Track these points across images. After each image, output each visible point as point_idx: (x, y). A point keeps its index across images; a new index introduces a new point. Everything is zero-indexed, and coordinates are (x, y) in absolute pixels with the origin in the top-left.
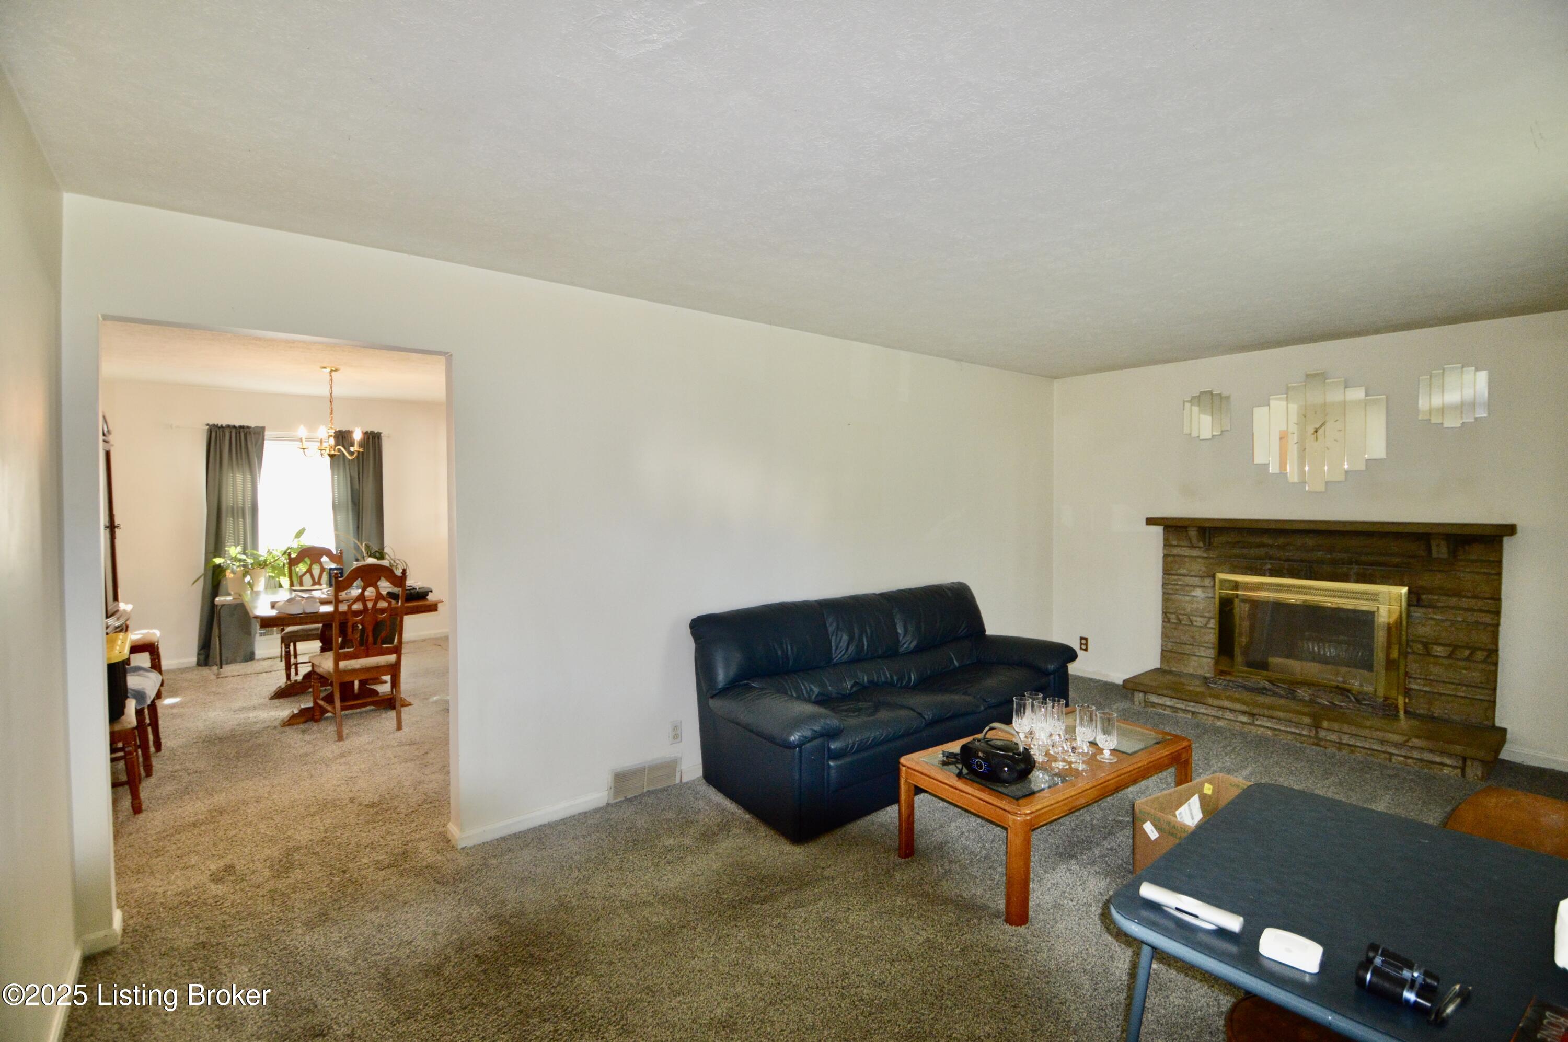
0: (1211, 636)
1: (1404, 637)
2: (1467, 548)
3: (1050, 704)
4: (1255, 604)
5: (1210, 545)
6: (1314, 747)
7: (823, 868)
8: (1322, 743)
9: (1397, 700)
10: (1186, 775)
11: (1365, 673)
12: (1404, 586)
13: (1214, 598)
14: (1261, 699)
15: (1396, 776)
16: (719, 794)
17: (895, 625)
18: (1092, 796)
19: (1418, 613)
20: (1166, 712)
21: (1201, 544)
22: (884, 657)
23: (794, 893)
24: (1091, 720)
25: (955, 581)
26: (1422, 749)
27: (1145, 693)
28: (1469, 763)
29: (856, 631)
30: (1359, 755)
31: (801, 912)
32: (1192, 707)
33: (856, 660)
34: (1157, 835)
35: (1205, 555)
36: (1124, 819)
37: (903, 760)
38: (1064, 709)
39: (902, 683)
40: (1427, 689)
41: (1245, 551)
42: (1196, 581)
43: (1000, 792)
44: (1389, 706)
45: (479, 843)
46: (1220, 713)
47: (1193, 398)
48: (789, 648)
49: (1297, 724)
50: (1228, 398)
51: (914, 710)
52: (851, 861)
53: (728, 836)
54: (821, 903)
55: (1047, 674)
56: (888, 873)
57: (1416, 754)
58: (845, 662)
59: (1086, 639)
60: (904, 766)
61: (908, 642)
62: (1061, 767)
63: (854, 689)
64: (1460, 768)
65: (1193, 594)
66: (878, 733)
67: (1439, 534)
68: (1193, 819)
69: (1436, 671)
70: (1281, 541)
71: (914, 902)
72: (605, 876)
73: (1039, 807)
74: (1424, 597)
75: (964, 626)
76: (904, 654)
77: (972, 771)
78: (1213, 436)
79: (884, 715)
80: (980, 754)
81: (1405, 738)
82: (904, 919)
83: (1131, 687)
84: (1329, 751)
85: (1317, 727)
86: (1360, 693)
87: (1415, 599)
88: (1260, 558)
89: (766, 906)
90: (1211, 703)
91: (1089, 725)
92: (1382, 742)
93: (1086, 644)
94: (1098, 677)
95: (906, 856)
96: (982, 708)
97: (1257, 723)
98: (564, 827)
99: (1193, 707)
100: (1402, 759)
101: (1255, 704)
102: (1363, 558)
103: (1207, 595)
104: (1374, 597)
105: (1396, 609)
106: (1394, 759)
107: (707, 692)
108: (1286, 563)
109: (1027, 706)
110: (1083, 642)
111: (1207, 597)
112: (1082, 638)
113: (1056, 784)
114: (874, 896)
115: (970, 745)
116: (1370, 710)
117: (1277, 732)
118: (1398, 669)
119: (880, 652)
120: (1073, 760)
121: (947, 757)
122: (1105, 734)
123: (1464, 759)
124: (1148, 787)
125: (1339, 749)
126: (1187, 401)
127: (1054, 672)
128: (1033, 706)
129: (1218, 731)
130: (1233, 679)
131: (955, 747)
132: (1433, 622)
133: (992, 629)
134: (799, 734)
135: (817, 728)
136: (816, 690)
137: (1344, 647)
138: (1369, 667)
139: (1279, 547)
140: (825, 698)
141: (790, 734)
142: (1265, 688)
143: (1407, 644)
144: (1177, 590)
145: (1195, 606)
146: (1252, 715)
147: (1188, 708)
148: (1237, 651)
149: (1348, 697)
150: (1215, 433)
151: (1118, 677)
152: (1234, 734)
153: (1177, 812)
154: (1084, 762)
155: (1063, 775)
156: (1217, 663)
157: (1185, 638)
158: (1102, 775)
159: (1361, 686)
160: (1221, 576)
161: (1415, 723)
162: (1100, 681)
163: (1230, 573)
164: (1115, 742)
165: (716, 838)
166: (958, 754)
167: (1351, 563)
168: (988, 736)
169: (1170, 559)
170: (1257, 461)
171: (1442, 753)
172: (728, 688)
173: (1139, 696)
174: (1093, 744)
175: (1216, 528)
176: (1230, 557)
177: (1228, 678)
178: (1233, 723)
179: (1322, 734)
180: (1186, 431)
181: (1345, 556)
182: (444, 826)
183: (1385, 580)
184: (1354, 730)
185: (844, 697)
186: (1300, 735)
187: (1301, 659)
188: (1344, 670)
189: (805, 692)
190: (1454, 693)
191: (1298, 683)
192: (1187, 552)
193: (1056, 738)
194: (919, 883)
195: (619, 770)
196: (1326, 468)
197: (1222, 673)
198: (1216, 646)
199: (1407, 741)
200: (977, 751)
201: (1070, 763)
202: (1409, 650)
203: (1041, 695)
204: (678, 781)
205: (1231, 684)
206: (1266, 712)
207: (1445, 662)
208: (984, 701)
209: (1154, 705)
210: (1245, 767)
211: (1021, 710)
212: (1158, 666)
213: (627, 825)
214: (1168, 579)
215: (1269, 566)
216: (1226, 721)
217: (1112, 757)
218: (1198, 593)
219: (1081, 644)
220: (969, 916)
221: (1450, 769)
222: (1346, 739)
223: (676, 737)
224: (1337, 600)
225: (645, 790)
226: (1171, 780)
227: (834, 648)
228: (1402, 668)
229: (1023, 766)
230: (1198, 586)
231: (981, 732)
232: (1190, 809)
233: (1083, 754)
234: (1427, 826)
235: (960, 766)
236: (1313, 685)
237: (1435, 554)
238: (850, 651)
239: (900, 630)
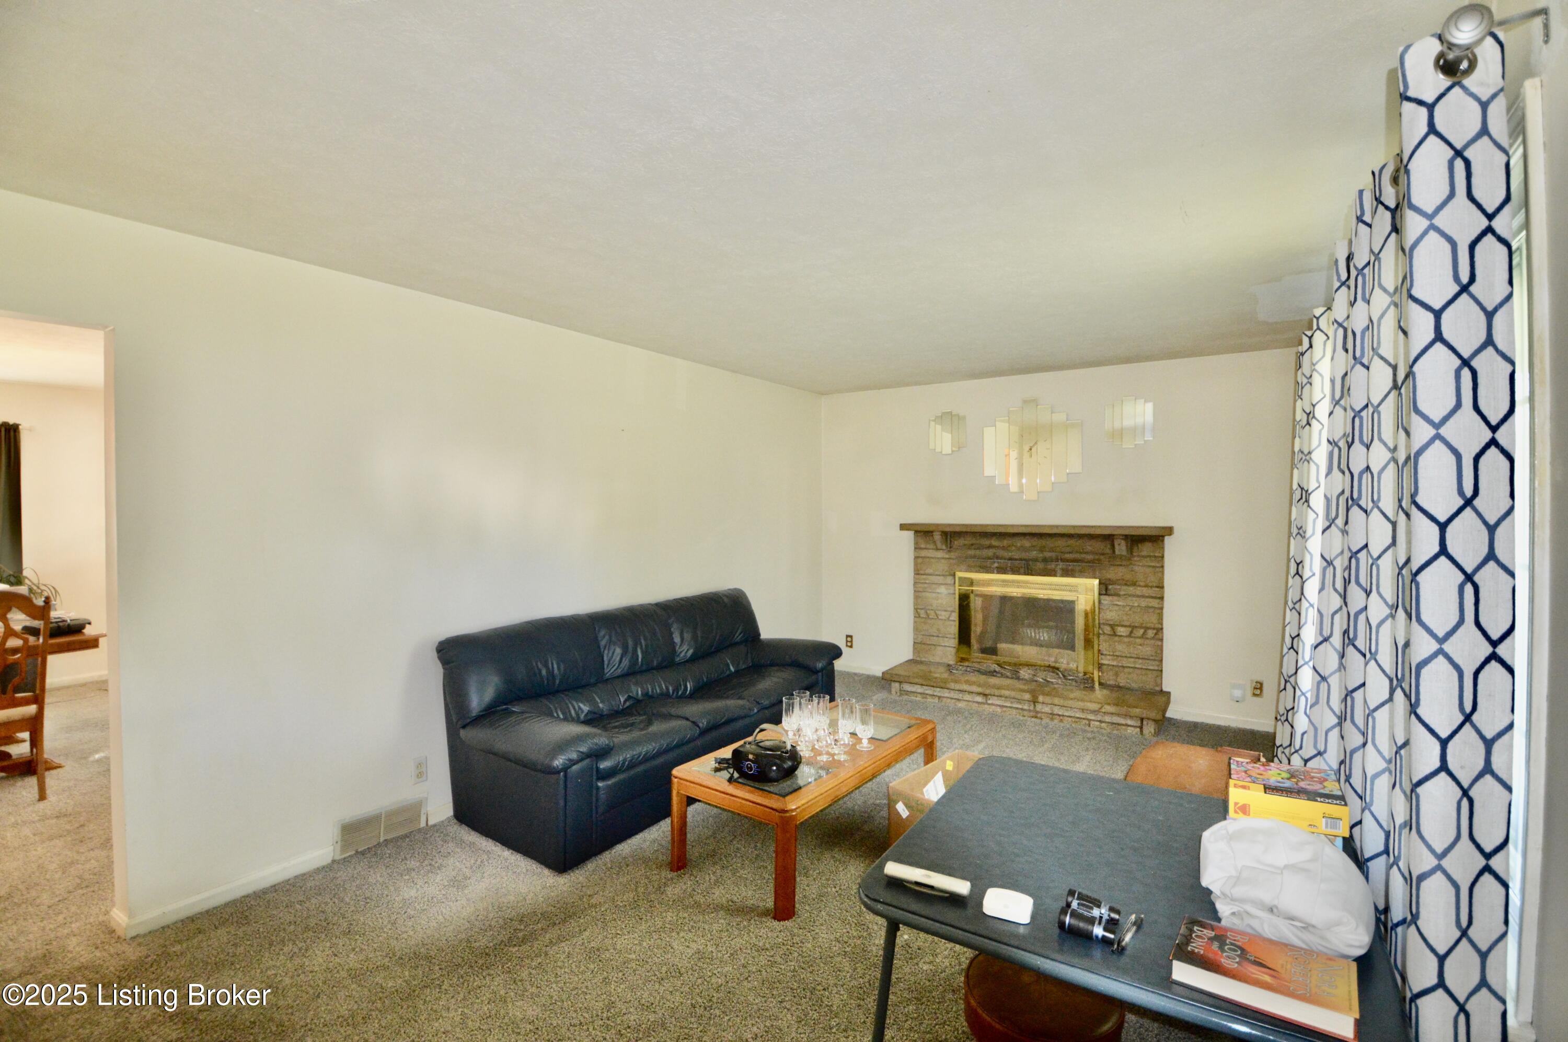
0: (953, 628)
1: (1097, 622)
2: (1140, 545)
3: (815, 700)
4: (987, 598)
5: (951, 547)
6: (1033, 719)
7: (589, 896)
8: (1039, 715)
9: (1093, 674)
10: (932, 754)
11: (1069, 652)
12: (1095, 578)
13: (955, 594)
14: (993, 681)
15: (1094, 738)
16: (473, 833)
17: (671, 634)
18: (852, 785)
19: (1106, 600)
20: (917, 699)
21: (944, 547)
22: (660, 668)
23: (557, 928)
24: (852, 712)
25: (731, 587)
26: (1112, 714)
27: (900, 682)
28: (1145, 722)
29: (631, 643)
30: (1067, 722)
31: (566, 947)
32: (938, 692)
33: (632, 673)
34: (908, 813)
35: (947, 556)
36: (881, 801)
37: (676, 771)
38: (828, 704)
39: (678, 693)
40: (1115, 663)
41: (978, 552)
42: (940, 579)
43: (770, 792)
44: (1087, 679)
45: (157, 927)
46: (960, 696)
47: (937, 417)
48: (555, 666)
49: (1019, 701)
50: (964, 418)
51: (687, 719)
52: (621, 883)
53: (483, 877)
54: (587, 933)
55: (816, 672)
56: (660, 890)
57: (1108, 719)
58: (618, 677)
59: (851, 637)
60: (676, 778)
61: (685, 651)
62: (825, 760)
63: (628, 704)
64: (1139, 727)
65: (938, 591)
66: (650, 747)
67: (1120, 535)
68: (937, 794)
69: (1121, 648)
70: (1005, 542)
71: (686, 915)
72: (328, 944)
73: (803, 802)
74: (1110, 587)
75: (739, 631)
76: (679, 664)
77: (743, 774)
78: (952, 451)
79: (657, 727)
80: (751, 757)
81: (1099, 706)
82: (673, 934)
83: (888, 679)
84: (1044, 722)
85: (1035, 702)
86: (1066, 670)
87: (1105, 588)
88: (989, 558)
89: (526, 947)
90: (953, 687)
91: (849, 718)
92: (1083, 710)
93: (851, 642)
94: (861, 672)
95: (679, 869)
96: (756, 711)
97: (989, 702)
98: (274, 894)
99: (940, 692)
100: (1098, 723)
101: (986, 685)
102: (1068, 556)
103: (949, 591)
104: (1073, 589)
105: (1090, 597)
106: (1092, 723)
107: (457, 722)
108: (1010, 562)
109: (795, 706)
110: (849, 639)
111: (949, 594)
112: (847, 636)
113: (820, 777)
114: (644, 917)
115: (741, 749)
116: (1074, 683)
117: (1004, 709)
118: (1093, 647)
119: (655, 663)
120: (837, 752)
121: (719, 763)
122: (863, 724)
123: (1142, 720)
124: (902, 769)
125: (1052, 719)
126: (933, 421)
127: (822, 670)
128: (800, 704)
129: (959, 711)
130: (970, 665)
131: (726, 752)
132: (1116, 608)
133: (766, 633)
134: (563, 757)
135: (584, 749)
136: (586, 708)
137: (1054, 631)
138: (1073, 648)
139: (1004, 548)
140: (595, 716)
141: (554, 757)
142: (995, 671)
143: (1099, 627)
144: (926, 588)
145: (940, 601)
146: (985, 695)
147: (935, 694)
148: (973, 641)
149: (1057, 674)
150: (954, 449)
151: (877, 669)
152: (971, 714)
153: (925, 790)
154: (845, 753)
155: (826, 768)
156: (958, 651)
157: (933, 631)
158: (862, 763)
159: (1068, 664)
160: (959, 574)
161: (1105, 692)
162: (863, 674)
163: (966, 571)
164: (872, 730)
165: (468, 881)
166: (729, 759)
167: (1057, 560)
168: (758, 738)
169: (920, 560)
170: (986, 474)
171: (1126, 716)
172: (482, 716)
173: (896, 686)
174: (853, 734)
175: (955, 533)
176: (966, 558)
177: (967, 664)
178: (970, 703)
179: (1039, 707)
180: (932, 447)
181: (1053, 555)
182: (107, 913)
183: (1081, 573)
184: (1062, 702)
185: (617, 714)
186: (1022, 709)
187: (1022, 644)
188: (1057, 651)
189: (573, 712)
190: (1132, 666)
191: (1020, 665)
192: (931, 553)
193: (821, 733)
194: (690, 894)
195: (347, 821)
196: (1038, 481)
197: (963, 660)
198: (957, 636)
199: (1101, 708)
200: (747, 754)
201: (833, 755)
202: (1101, 632)
203: (808, 693)
204: (423, 824)
205: (969, 669)
206: (997, 692)
207: (1126, 640)
208: (758, 703)
209: (908, 693)
210: (979, 742)
211: (790, 707)
212: (911, 657)
213: (358, 882)
214: (918, 579)
215: (996, 565)
216: (966, 703)
217: (869, 745)
218: (943, 590)
219: (847, 641)
220: (738, 920)
221: (1133, 729)
222: (1056, 710)
223: (421, 774)
224: (1050, 592)
225: (382, 840)
226: (921, 760)
227: (606, 662)
228: (1096, 647)
229: (790, 763)
230: (942, 584)
231: (751, 734)
232: (935, 786)
233: (844, 744)
234: (1114, 780)
235: (731, 770)
236: (1032, 665)
237: (1117, 552)
238: (622, 665)
239: (677, 639)
